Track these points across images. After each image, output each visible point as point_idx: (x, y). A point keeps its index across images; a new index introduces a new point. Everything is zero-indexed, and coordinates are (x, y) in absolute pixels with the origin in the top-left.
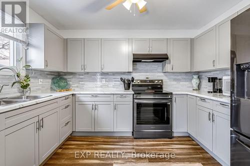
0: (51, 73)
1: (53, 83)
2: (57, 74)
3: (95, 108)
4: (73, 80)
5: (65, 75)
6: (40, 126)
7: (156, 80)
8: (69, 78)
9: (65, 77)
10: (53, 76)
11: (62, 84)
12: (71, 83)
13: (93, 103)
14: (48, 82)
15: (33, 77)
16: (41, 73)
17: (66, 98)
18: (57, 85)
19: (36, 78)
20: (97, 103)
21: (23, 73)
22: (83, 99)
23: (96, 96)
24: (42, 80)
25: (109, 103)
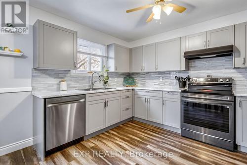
0: (123, 74)
1: (125, 81)
2: (128, 74)
3: (147, 101)
4: (138, 78)
5: (133, 75)
6: (106, 104)
7: (221, 78)
8: (136, 77)
9: (133, 76)
10: (125, 76)
11: (130, 81)
12: (136, 81)
13: (147, 97)
14: (121, 80)
15: (111, 77)
16: (116, 74)
17: (127, 91)
18: (126, 82)
19: (113, 77)
20: (149, 97)
21: (105, 75)
22: (140, 93)
23: (148, 92)
24: (116, 79)
25: (158, 98)
